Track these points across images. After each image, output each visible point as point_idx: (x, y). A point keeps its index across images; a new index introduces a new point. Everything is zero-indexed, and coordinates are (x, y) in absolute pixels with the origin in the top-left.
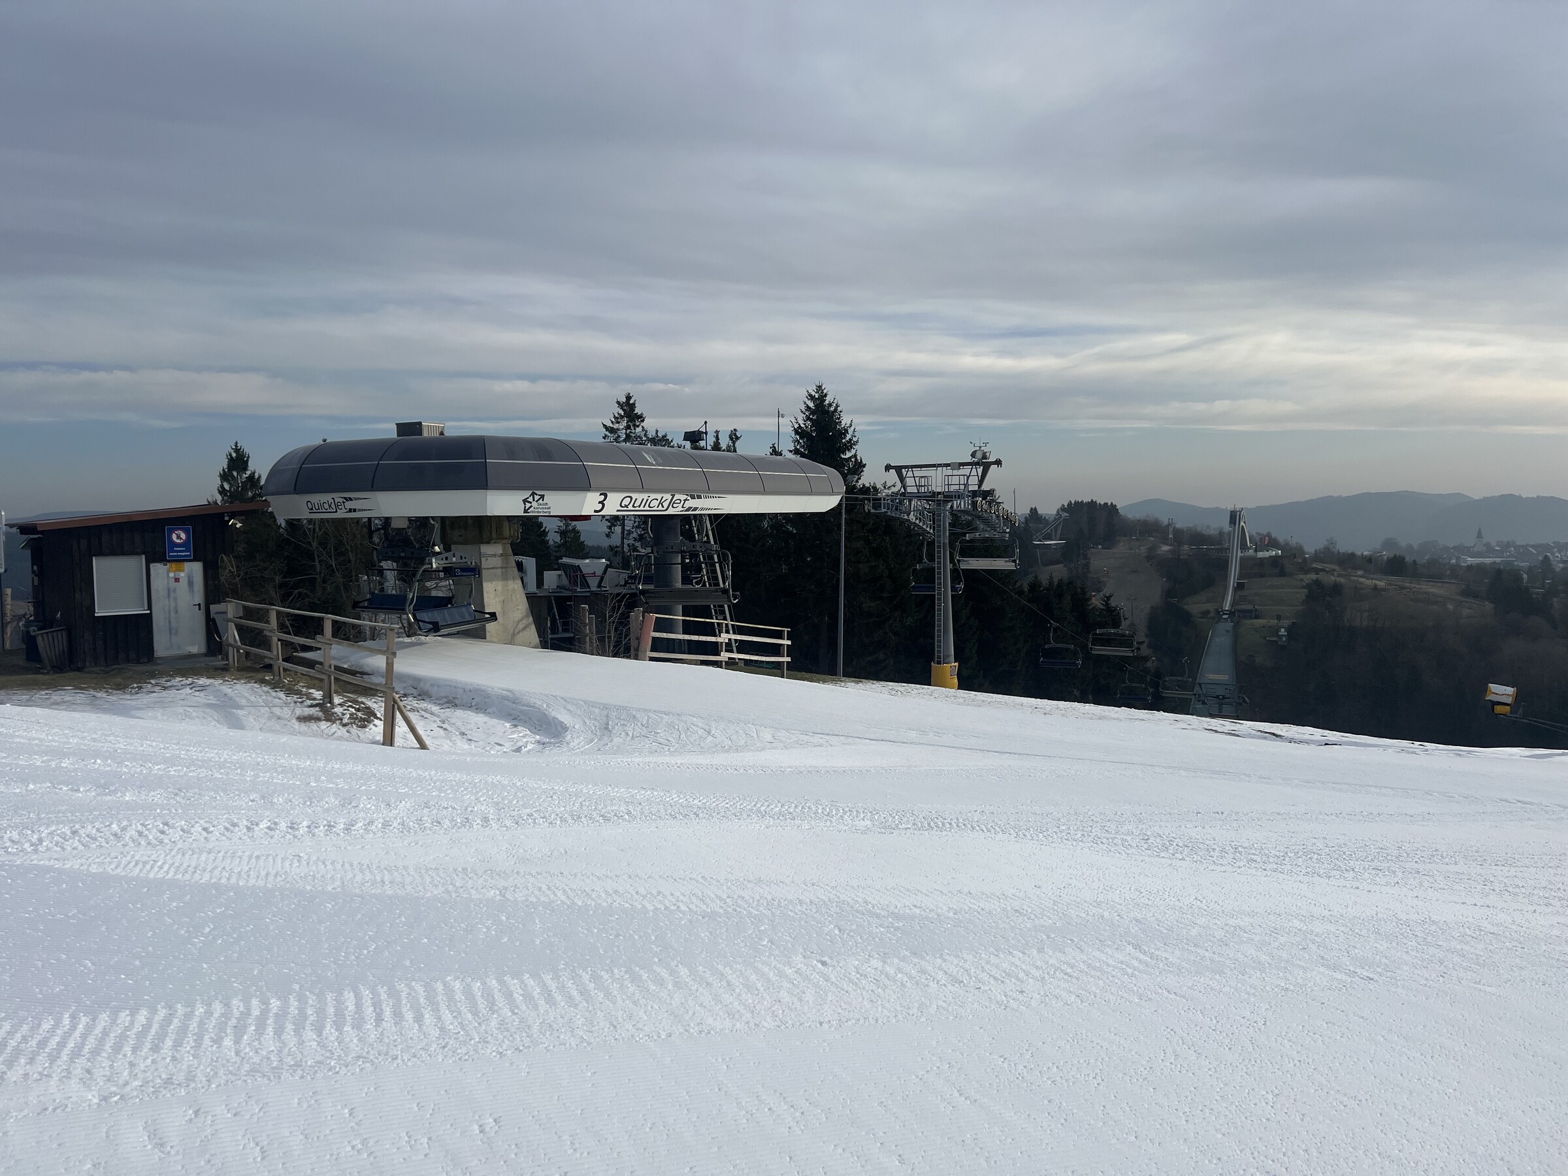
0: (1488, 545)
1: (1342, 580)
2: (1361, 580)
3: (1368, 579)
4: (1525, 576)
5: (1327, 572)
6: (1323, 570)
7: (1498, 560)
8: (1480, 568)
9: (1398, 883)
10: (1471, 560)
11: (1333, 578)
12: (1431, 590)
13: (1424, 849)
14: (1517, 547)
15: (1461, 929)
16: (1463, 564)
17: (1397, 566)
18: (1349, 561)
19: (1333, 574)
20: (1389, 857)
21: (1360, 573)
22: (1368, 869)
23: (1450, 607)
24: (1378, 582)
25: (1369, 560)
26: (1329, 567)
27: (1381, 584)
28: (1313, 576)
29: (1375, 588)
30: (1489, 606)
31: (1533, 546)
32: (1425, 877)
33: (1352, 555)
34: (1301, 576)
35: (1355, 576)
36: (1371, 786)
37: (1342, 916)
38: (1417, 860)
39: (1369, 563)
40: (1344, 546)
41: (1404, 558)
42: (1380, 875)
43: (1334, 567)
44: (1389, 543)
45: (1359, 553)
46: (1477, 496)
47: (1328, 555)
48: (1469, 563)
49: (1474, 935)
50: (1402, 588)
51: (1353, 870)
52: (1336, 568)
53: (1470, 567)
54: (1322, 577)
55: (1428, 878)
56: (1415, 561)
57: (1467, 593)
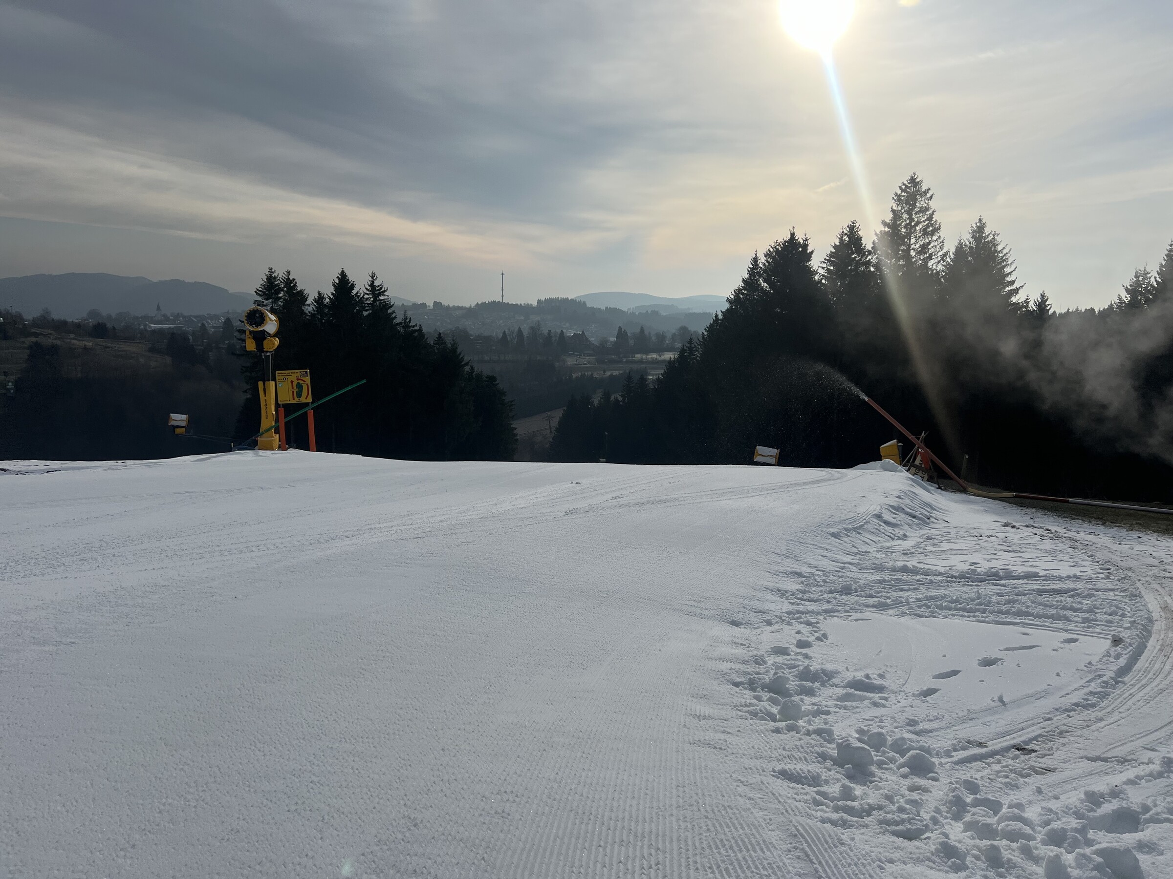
0: (165, 316)
1: (58, 342)
2: (74, 341)
3: (79, 340)
4: (190, 337)
5: (45, 336)
6: (42, 334)
7: (172, 326)
8: (161, 332)
9: (98, 566)
10: (153, 326)
11: (50, 341)
12: (127, 349)
13: (120, 537)
14: (184, 317)
15: (143, 589)
16: (149, 329)
17: (100, 330)
18: (62, 327)
19: (49, 337)
20: (93, 549)
21: (72, 336)
22: (76, 561)
23: (142, 360)
24: (87, 343)
25: (78, 326)
26: (46, 331)
27: (89, 344)
28: (33, 339)
29: (85, 348)
30: (168, 360)
31: (195, 317)
32: (118, 558)
33: (65, 323)
34: (23, 339)
35: (68, 339)
36: (81, 499)
37: (52, 601)
38: (114, 546)
39: (78, 328)
40: (57, 315)
41: (105, 325)
42: (85, 563)
43: (49, 331)
44: (93, 313)
45: (69, 320)
46: (155, 279)
47: (44, 322)
48: (153, 328)
49: (152, 591)
50: (106, 347)
51: (64, 564)
52: (53, 333)
53: (154, 331)
54: (40, 339)
55: (121, 558)
56: (114, 328)
57: (152, 350)
